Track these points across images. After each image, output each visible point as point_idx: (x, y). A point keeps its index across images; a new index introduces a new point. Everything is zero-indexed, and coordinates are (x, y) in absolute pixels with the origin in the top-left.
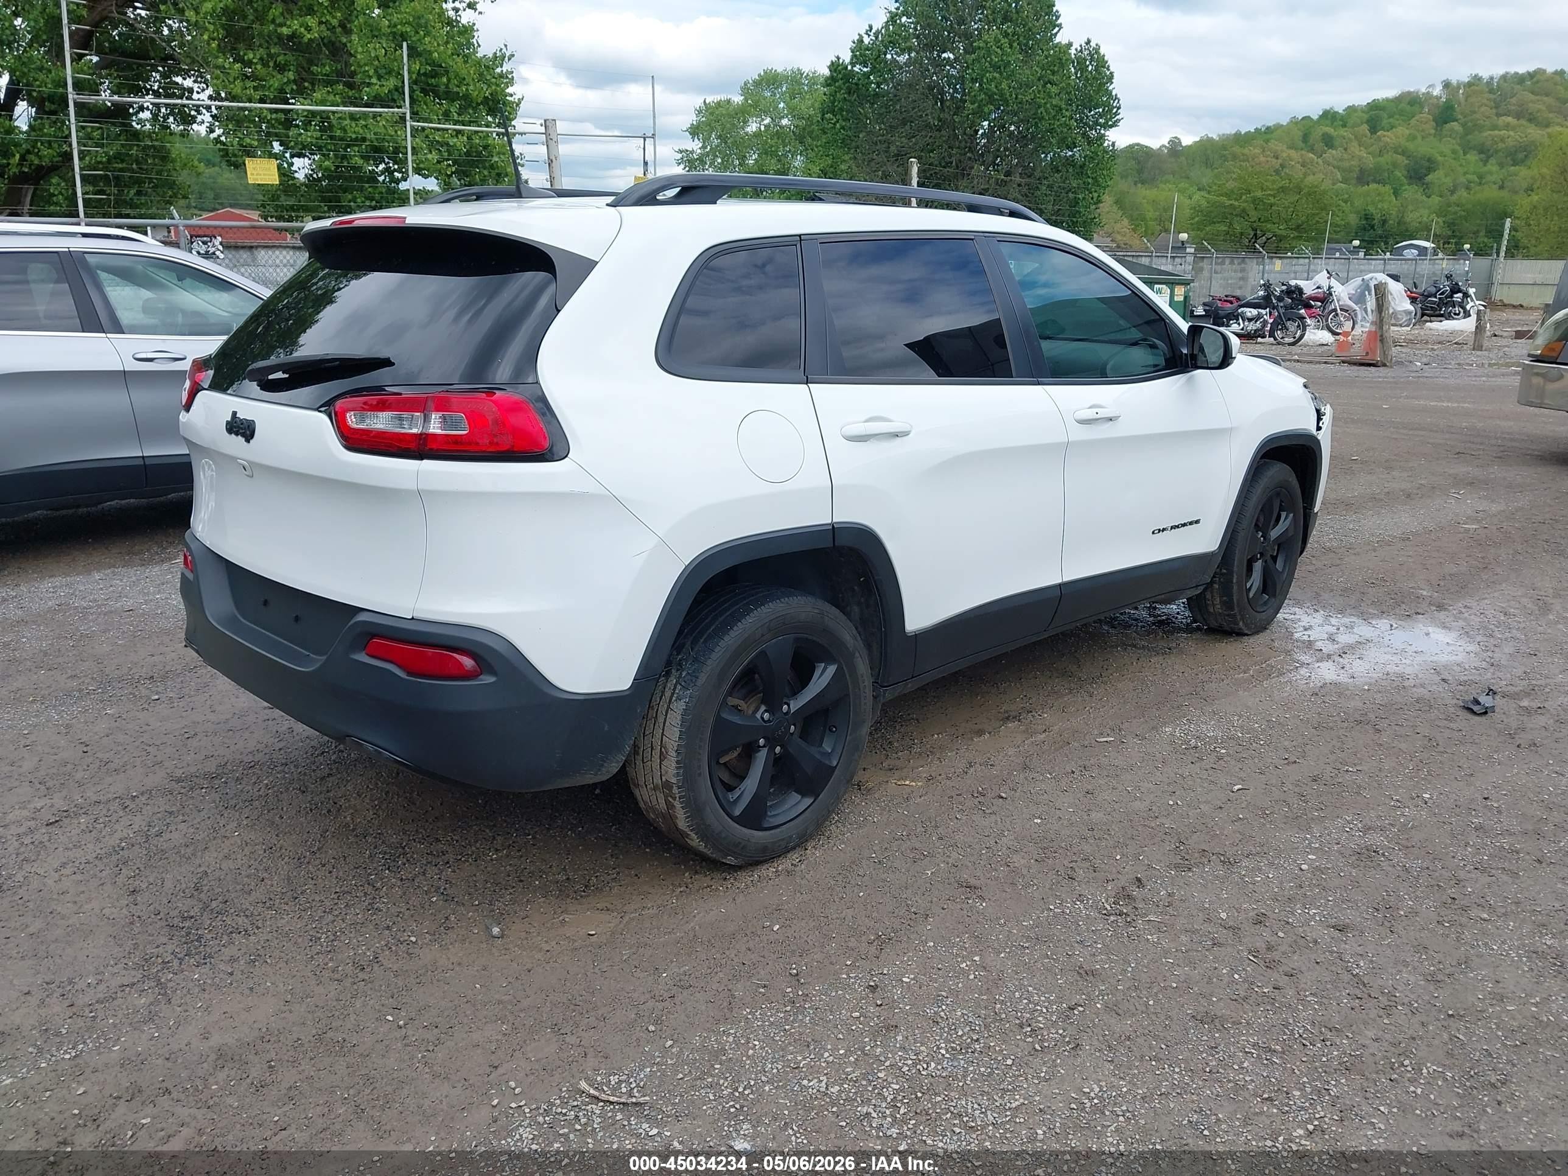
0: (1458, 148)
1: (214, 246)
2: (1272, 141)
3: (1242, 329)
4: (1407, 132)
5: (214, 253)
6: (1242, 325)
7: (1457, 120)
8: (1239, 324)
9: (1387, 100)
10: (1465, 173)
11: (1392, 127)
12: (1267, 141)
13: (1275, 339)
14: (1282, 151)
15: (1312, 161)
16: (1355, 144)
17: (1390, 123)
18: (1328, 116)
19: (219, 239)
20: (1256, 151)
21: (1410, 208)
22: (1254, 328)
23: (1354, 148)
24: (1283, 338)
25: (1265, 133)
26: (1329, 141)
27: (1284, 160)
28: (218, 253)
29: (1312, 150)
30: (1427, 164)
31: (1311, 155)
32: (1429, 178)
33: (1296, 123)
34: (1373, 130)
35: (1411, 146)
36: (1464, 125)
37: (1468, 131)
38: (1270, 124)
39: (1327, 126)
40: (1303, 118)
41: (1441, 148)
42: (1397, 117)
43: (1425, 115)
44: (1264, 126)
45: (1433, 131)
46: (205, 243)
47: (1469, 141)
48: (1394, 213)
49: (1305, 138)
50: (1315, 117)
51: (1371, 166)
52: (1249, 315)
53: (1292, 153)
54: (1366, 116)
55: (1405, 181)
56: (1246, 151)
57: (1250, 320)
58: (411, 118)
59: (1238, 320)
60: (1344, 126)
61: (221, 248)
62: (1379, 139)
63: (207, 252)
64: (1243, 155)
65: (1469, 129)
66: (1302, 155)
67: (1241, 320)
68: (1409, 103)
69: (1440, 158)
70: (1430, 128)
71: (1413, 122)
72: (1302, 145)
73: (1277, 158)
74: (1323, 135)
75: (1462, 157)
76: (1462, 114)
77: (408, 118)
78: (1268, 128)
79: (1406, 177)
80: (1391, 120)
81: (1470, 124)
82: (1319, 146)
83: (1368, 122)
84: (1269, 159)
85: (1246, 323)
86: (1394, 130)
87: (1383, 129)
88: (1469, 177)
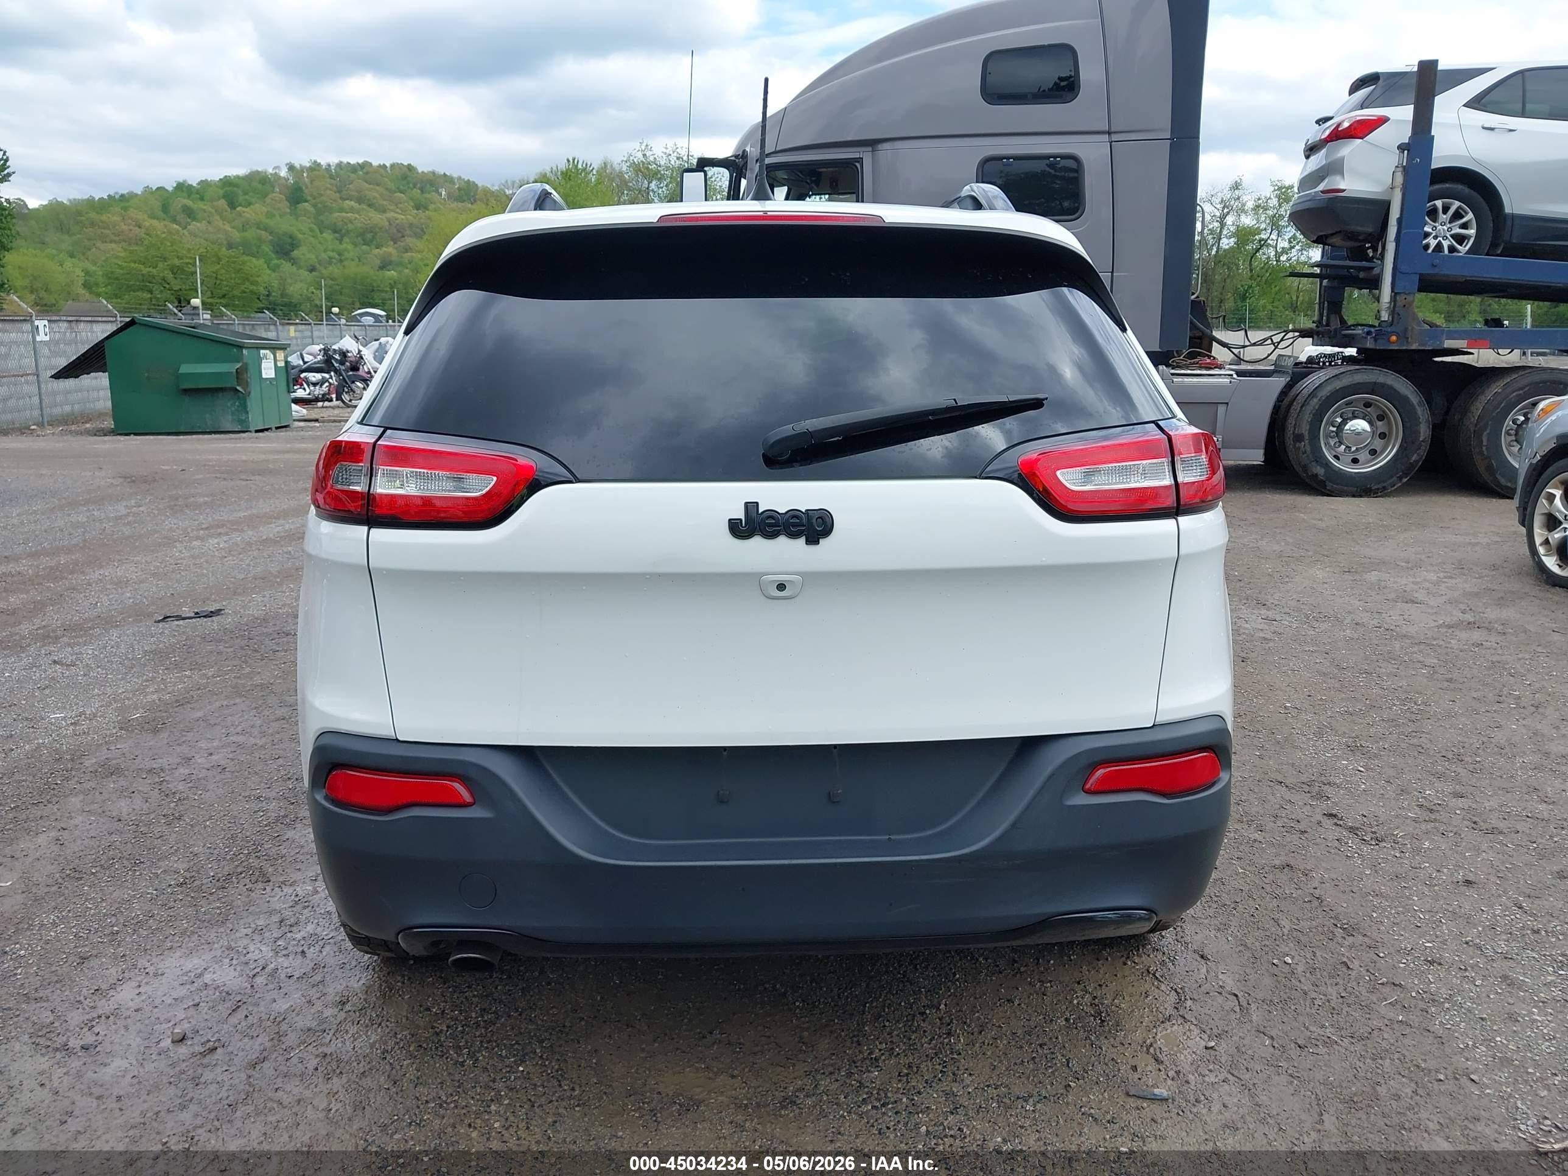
0: (313, 226)
2: (131, 209)
3: (309, 394)
4: (265, 209)
6: (308, 391)
7: (306, 201)
8: (304, 389)
9: (238, 177)
10: (325, 251)
11: (250, 204)
12: (125, 209)
13: (343, 402)
14: (144, 220)
15: (178, 232)
16: (218, 217)
17: (246, 200)
18: (182, 188)
20: (115, 218)
21: (289, 281)
22: (322, 392)
23: (218, 221)
24: (350, 401)
25: (121, 200)
26: (190, 213)
27: (147, 229)
29: (174, 220)
30: (289, 241)
31: (175, 226)
32: (295, 253)
33: (152, 193)
34: (232, 205)
35: (271, 223)
36: (315, 206)
37: (319, 212)
38: (125, 192)
39: (184, 198)
40: (158, 189)
41: (299, 226)
42: (251, 194)
43: (277, 194)
44: (116, 193)
45: (288, 211)
47: (322, 221)
48: (276, 285)
49: (165, 208)
50: (170, 189)
51: (238, 240)
52: (314, 380)
53: (155, 222)
54: (221, 192)
55: (274, 256)
56: (104, 218)
57: (315, 384)
59: (302, 385)
60: (202, 199)
62: (240, 214)
64: (102, 222)
65: (321, 210)
66: (166, 226)
67: (305, 386)
68: (260, 183)
69: (300, 236)
70: (285, 206)
71: (268, 200)
72: (161, 214)
73: (140, 227)
74: (182, 207)
75: (319, 235)
76: (311, 196)
78: (122, 196)
79: (273, 252)
80: (247, 197)
81: (319, 205)
82: (181, 217)
83: (224, 197)
84: (131, 227)
85: (312, 388)
86: (252, 207)
87: (240, 205)
88: (331, 254)
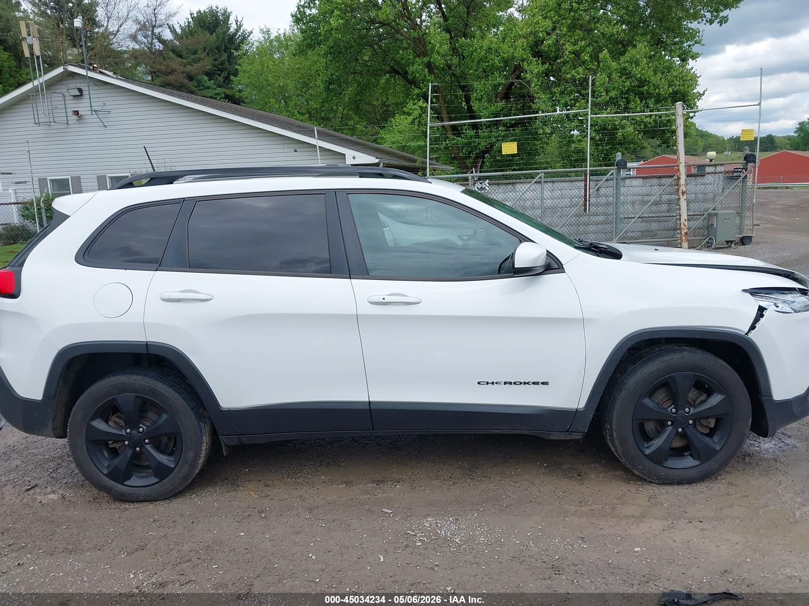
1: (485, 185)
5: (485, 188)
19: (488, 181)
28: (486, 188)
46: (481, 183)
58: (591, 113)
61: (488, 185)
63: (481, 188)
77: (589, 113)
